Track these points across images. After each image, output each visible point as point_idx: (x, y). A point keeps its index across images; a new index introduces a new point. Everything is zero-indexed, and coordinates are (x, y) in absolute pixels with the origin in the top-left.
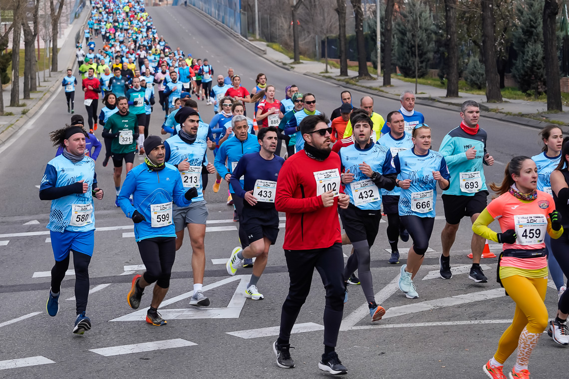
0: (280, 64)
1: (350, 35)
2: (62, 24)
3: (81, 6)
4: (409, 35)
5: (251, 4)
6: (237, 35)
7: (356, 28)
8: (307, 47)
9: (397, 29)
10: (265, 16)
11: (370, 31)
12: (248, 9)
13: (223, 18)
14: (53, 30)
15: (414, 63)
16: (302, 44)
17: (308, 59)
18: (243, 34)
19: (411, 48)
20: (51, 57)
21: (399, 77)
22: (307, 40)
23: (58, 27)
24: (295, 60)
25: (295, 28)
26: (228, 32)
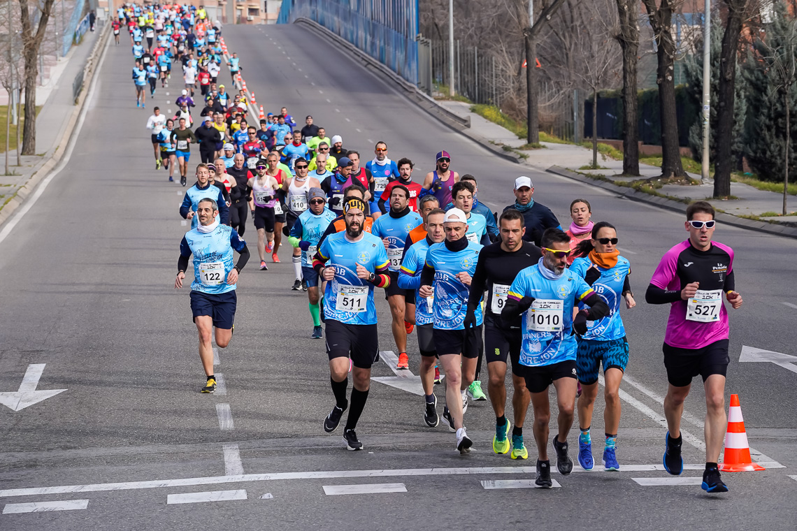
0: (498, 149)
1: (645, 90)
2: (46, 56)
3: (85, 18)
4: (772, 92)
5: (441, 24)
6: (411, 87)
7: (659, 76)
8: (554, 114)
9: (747, 79)
10: (470, 48)
11: (688, 82)
12: (433, 33)
13: (382, 50)
14: (26, 68)
15: (780, 150)
16: (545, 107)
17: (557, 139)
18: (422, 85)
19: (775, 119)
20: (23, 123)
21: (748, 180)
22: (555, 100)
23: (38, 62)
24: (530, 141)
25: (532, 74)
26: (391, 80)
